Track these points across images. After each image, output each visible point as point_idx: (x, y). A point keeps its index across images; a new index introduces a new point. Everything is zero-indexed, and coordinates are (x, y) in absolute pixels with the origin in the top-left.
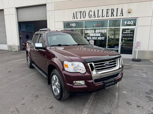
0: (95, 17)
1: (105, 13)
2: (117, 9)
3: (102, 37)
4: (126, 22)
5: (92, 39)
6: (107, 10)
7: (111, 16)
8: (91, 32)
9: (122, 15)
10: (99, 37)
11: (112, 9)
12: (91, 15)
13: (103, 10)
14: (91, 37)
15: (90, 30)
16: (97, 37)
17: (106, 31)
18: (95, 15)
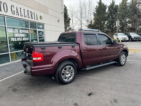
0: (18, 15)
1: (26, 14)
2: (34, 13)
3: (26, 38)
4: (39, 26)
5: (17, 40)
6: (28, 11)
7: (31, 18)
8: (15, 32)
9: (38, 20)
10: (23, 38)
11: (31, 12)
12: (14, 11)
13: (24, 10)
14: (16, 37)
15: (13, 30)
16: (21, 38)
17: (28, 32)
18: (18, 12)
